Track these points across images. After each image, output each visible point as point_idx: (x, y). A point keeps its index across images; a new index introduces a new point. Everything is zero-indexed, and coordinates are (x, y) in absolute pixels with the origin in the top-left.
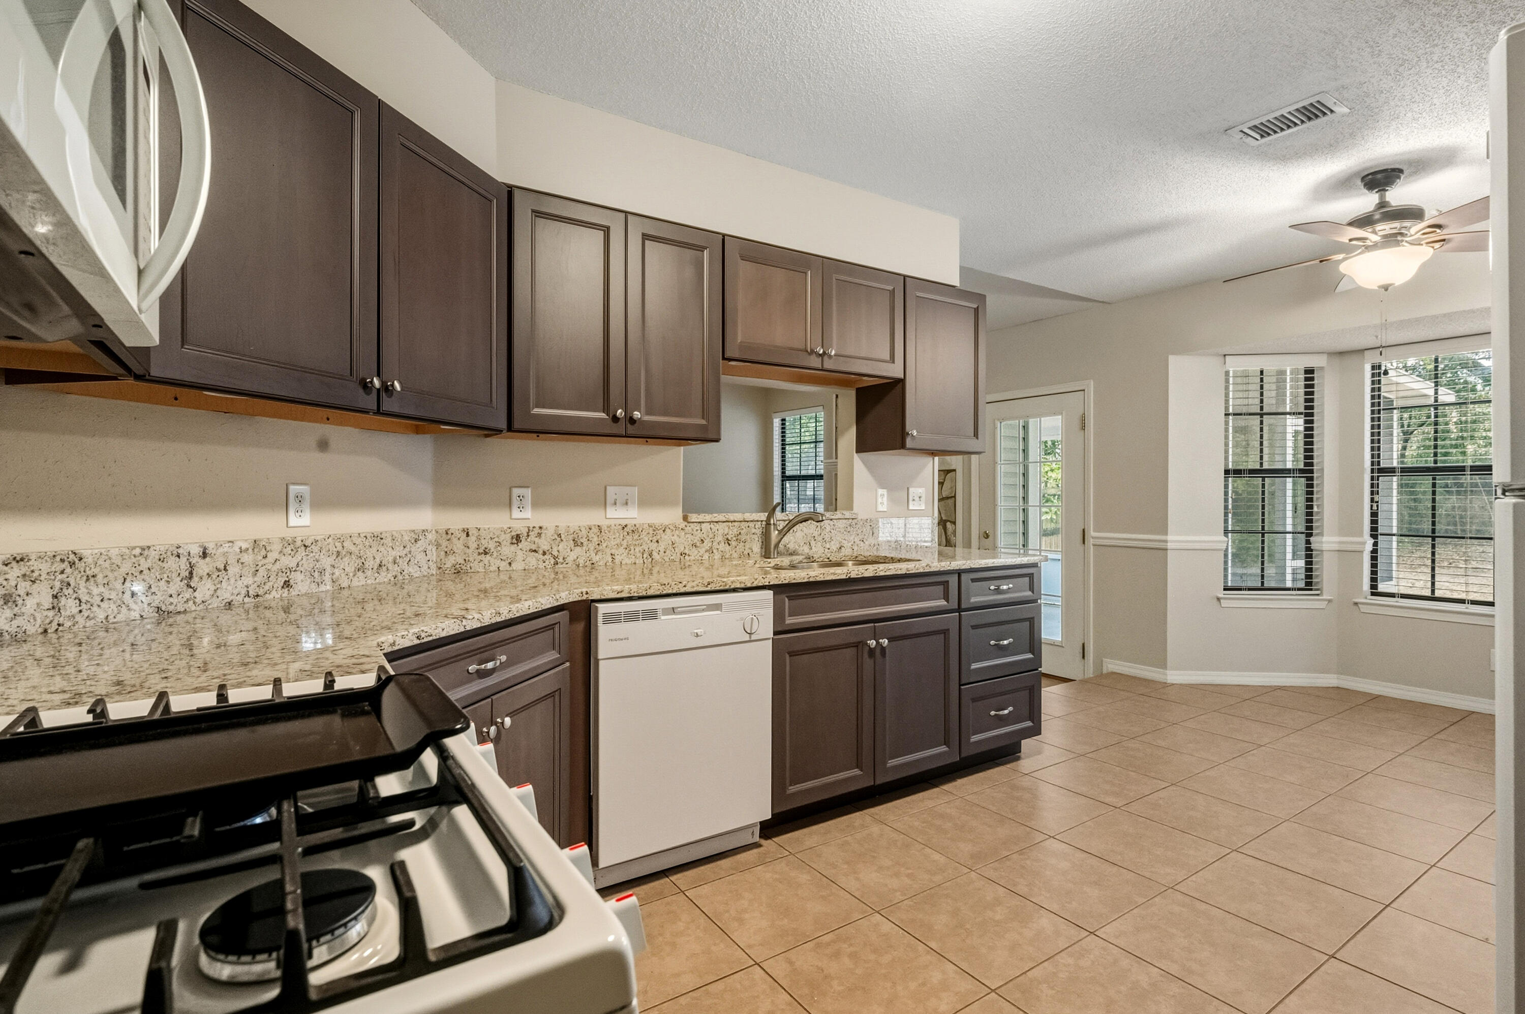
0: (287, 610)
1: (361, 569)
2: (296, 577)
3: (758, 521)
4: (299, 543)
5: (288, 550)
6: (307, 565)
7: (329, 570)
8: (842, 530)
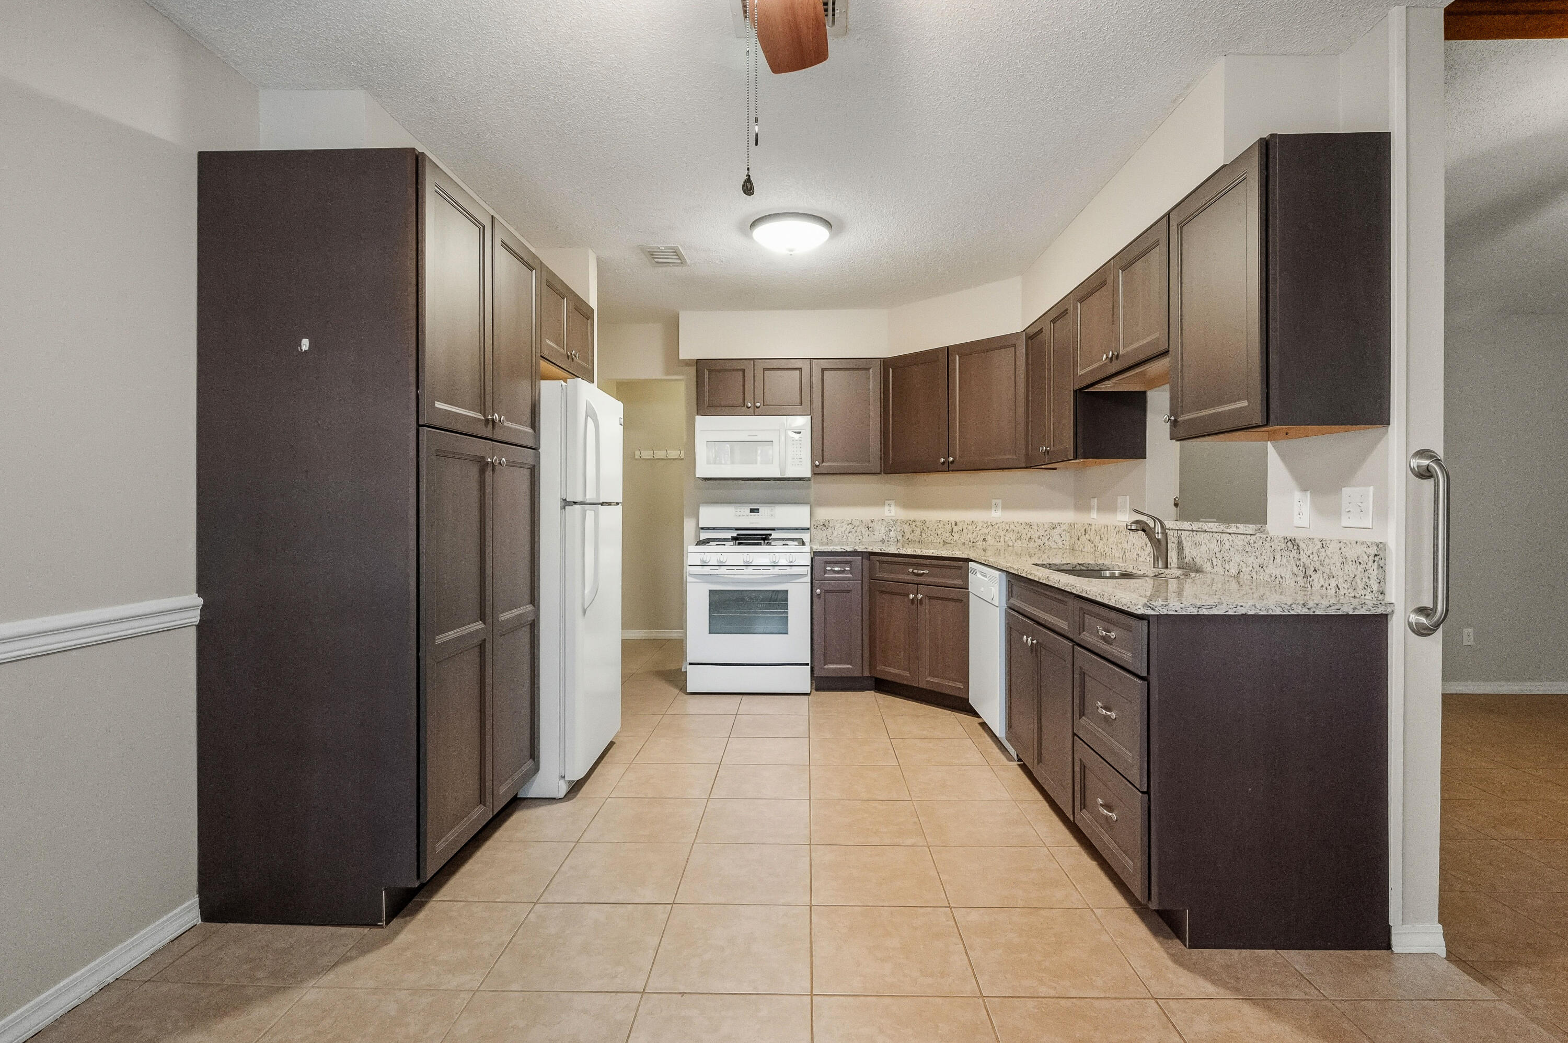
0: (984, 550)
1: (1019, 538)
2: (988, 538)
3: (1175, 530)
4: (989, 524)
5: (985, 526)
6: (993, 533)
7: (1003, 537)
8: (1241, 549)
